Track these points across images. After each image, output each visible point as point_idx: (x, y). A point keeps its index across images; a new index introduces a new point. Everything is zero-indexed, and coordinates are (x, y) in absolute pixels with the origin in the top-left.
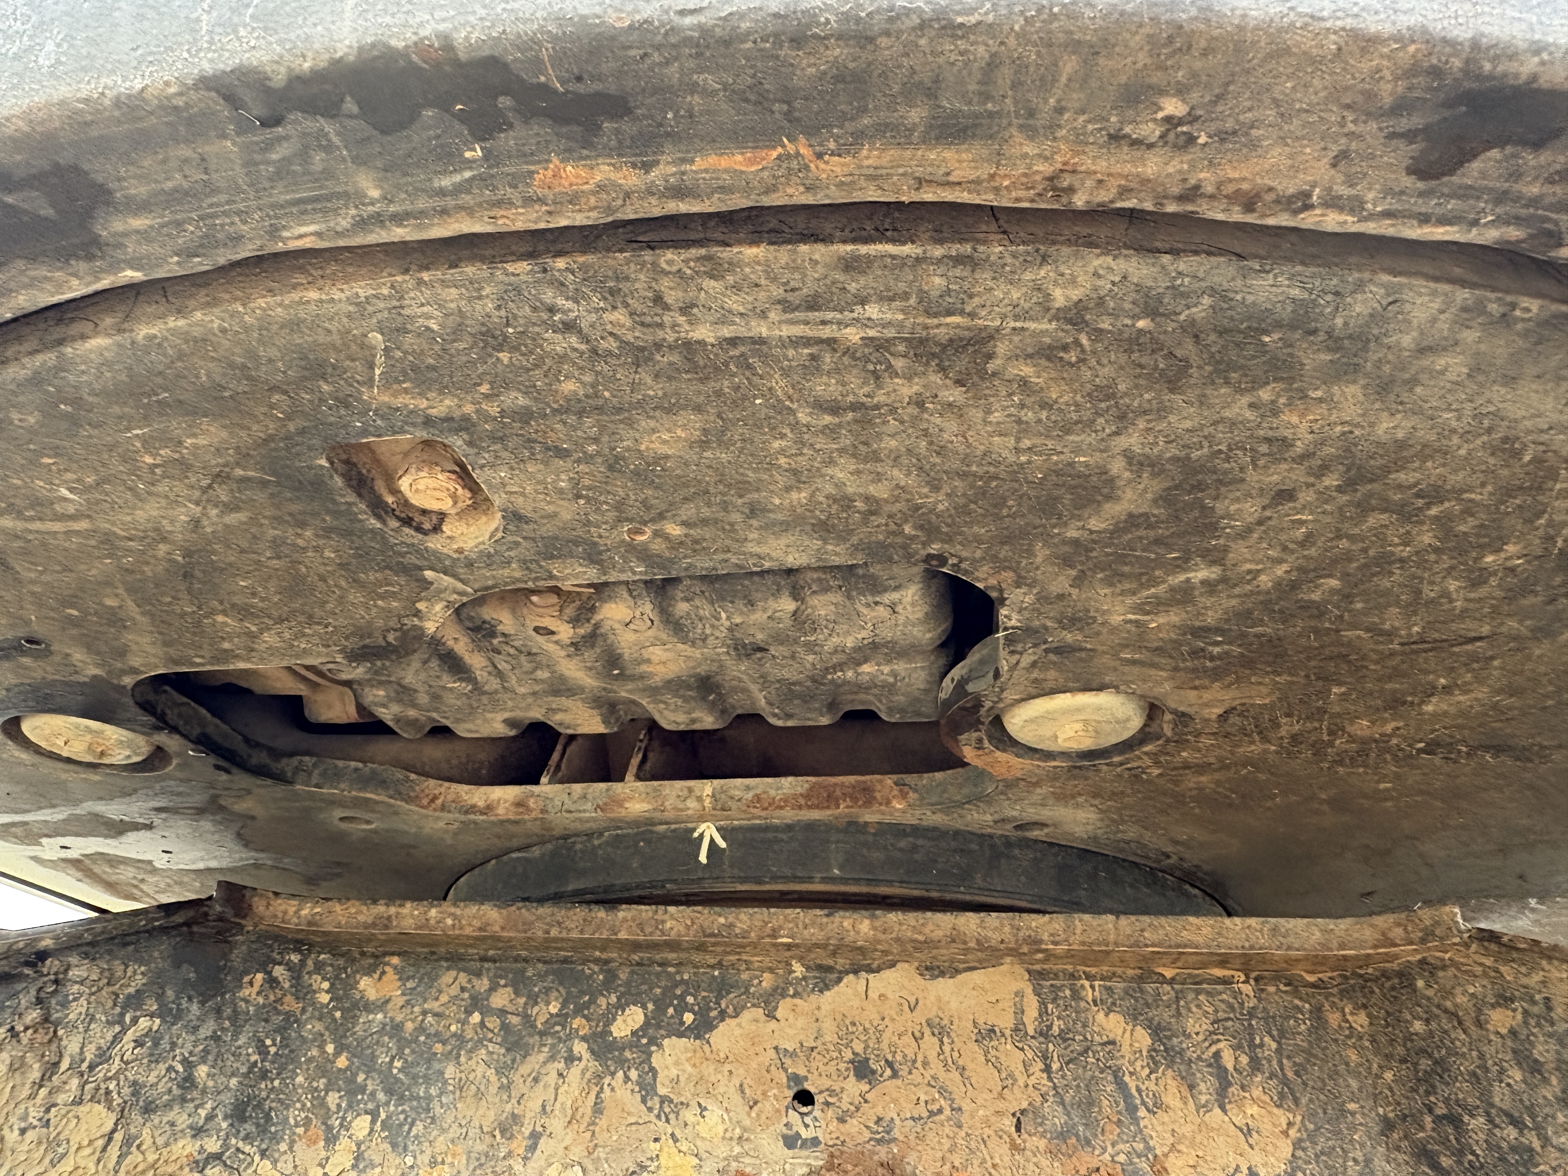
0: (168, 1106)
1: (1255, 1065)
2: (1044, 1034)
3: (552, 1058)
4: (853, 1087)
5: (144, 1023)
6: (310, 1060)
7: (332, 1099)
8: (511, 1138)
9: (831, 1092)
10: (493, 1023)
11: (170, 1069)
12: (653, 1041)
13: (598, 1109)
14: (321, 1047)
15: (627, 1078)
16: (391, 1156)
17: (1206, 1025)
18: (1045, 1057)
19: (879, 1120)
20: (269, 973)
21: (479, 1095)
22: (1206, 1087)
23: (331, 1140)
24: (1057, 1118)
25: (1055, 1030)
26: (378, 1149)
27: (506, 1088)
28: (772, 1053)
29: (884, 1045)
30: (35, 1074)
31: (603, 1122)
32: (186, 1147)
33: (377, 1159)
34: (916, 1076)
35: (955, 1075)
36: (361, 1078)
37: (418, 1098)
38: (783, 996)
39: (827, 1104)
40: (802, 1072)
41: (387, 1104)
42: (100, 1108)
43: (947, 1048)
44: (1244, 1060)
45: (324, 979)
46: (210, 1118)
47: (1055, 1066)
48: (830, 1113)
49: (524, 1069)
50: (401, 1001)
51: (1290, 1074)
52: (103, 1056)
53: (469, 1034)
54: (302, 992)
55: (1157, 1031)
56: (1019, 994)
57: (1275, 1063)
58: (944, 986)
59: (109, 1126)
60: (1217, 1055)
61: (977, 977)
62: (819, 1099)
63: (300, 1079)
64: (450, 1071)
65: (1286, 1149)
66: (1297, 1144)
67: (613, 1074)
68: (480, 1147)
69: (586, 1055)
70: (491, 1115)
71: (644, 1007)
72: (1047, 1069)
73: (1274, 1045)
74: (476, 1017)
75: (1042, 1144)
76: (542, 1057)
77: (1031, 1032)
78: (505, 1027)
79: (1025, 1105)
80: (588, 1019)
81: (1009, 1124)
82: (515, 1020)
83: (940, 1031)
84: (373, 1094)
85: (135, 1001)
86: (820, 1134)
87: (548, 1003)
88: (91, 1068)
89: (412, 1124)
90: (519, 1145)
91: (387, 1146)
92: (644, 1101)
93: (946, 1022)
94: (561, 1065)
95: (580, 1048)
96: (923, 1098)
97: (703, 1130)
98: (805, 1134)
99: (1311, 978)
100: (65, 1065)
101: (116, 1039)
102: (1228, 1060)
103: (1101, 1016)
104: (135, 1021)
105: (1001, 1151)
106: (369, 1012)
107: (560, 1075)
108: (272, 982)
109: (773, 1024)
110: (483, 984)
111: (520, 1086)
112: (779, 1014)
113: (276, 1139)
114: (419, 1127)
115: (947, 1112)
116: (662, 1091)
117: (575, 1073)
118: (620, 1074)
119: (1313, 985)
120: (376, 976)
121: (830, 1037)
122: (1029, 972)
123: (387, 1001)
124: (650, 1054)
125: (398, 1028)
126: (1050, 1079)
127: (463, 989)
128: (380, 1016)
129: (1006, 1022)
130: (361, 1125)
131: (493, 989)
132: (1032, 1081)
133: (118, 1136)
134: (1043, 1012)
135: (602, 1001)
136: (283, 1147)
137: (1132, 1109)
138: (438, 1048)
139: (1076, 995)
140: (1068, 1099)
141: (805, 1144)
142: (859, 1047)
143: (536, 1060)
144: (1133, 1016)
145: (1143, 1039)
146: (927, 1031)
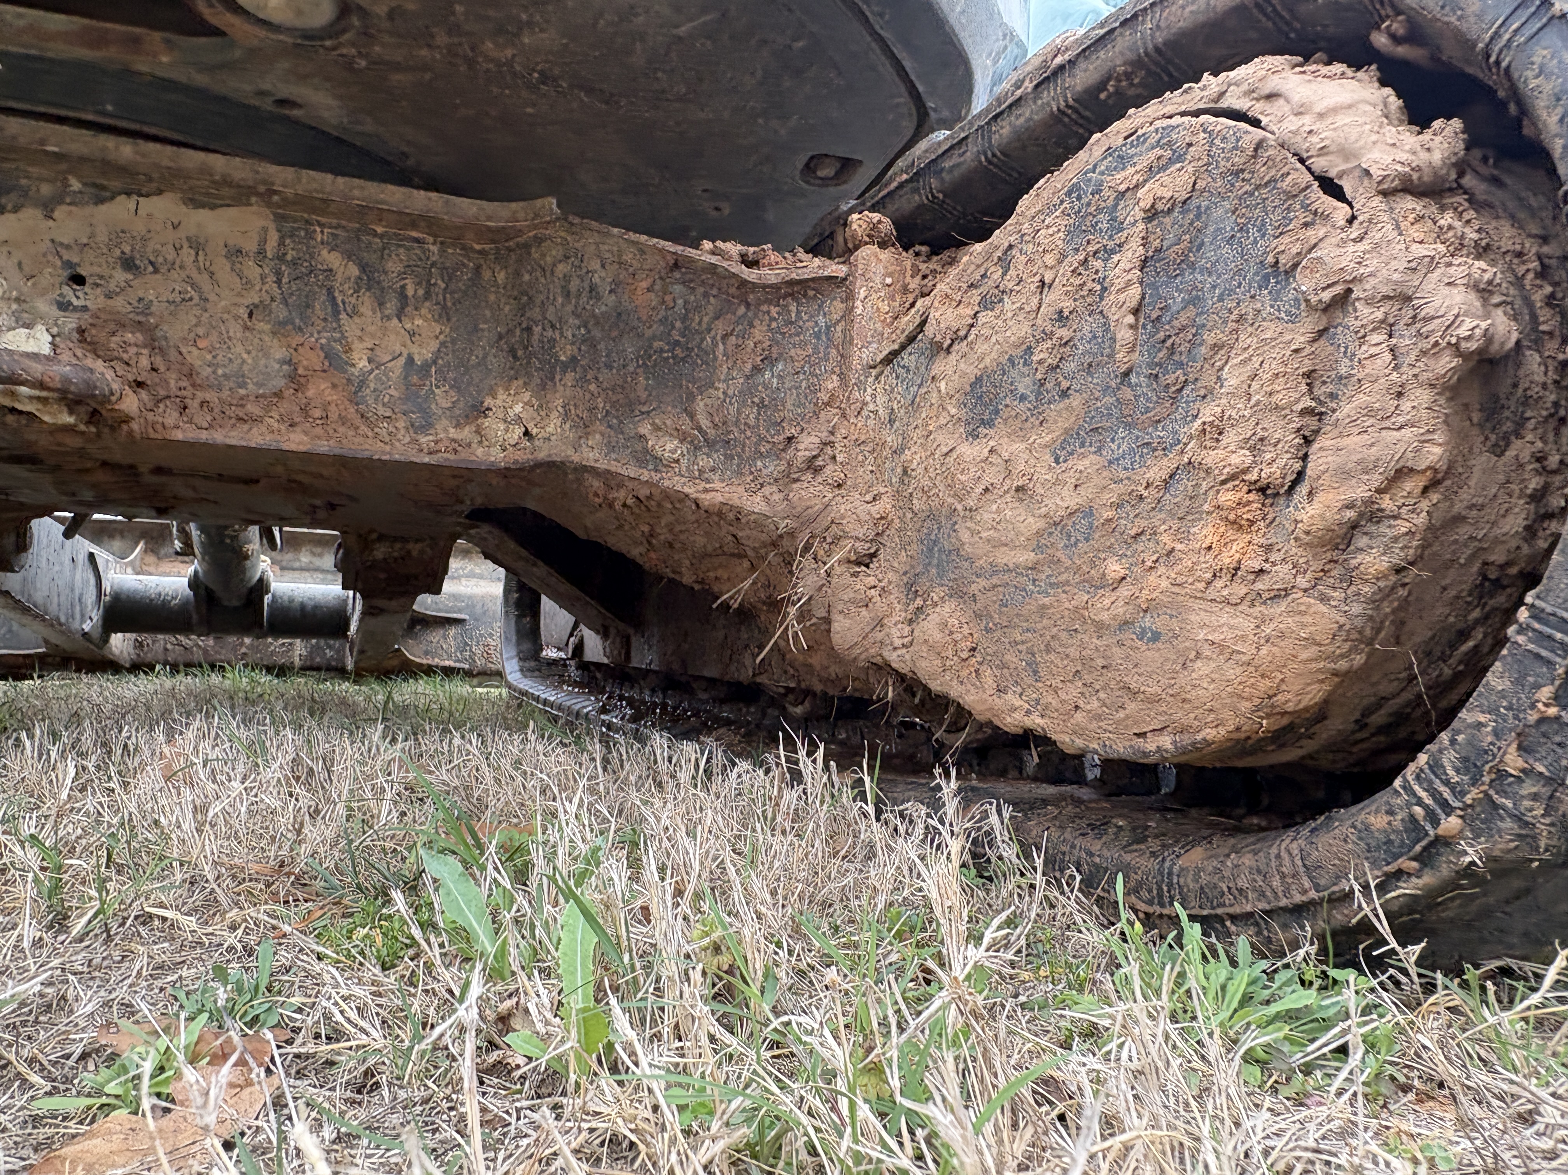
1: (427, 296)
2: (281, 258)
4: (121, 276)
9: (101, 277)
17: (400, 268)
18: (279, 274)
19: (140, 300)
22: (391, 307)
24: (282, 313)
25: (289, 257)
28: (50, 244)
29: (149, 250)
34: (174, 274)
35: (206, 276)
38: (61, 202)
39: (98, 285)
40: (75, 260)
43: (201, 258)
44: (421, 292)
47: (284, 280)
48: (99, 291)
51: (449, 304)
55: (364, 268)
56: (265, 230)
57: (441, 297)
58: (203, 214)
60: (403, 287)
61: (232, 212)
62: (89, 281)
65: (434, 345)
66: (443, 344)
72: (279, 282)
73: (443, 285)
75: (267, 327)
77: (269, 255)
79: (257, 300)
81: (243, 312)
83: (197, 245)
86: (88, 303)
93: (202, 240)
96: (178, 288)
98: (76, 302)
99: (477, 247)
102: (410, 292)
103: (324, 252)
105: (235, 330)
109: (51, 223)
112: (56, 214)
115: (196, 300)
119: (480, 252)
121: (102, 237)
122: (275, 214)
126: (280, 288)
129: (251, 246)
132: (265, 288)
134: (281, 243)
137: (336, 313)
139: (310, 235)
140: (290, 301)
141: (76, 309)
142: (127, 249)
144: (349, 256)
145: (354, 270)
146: (186, 245)
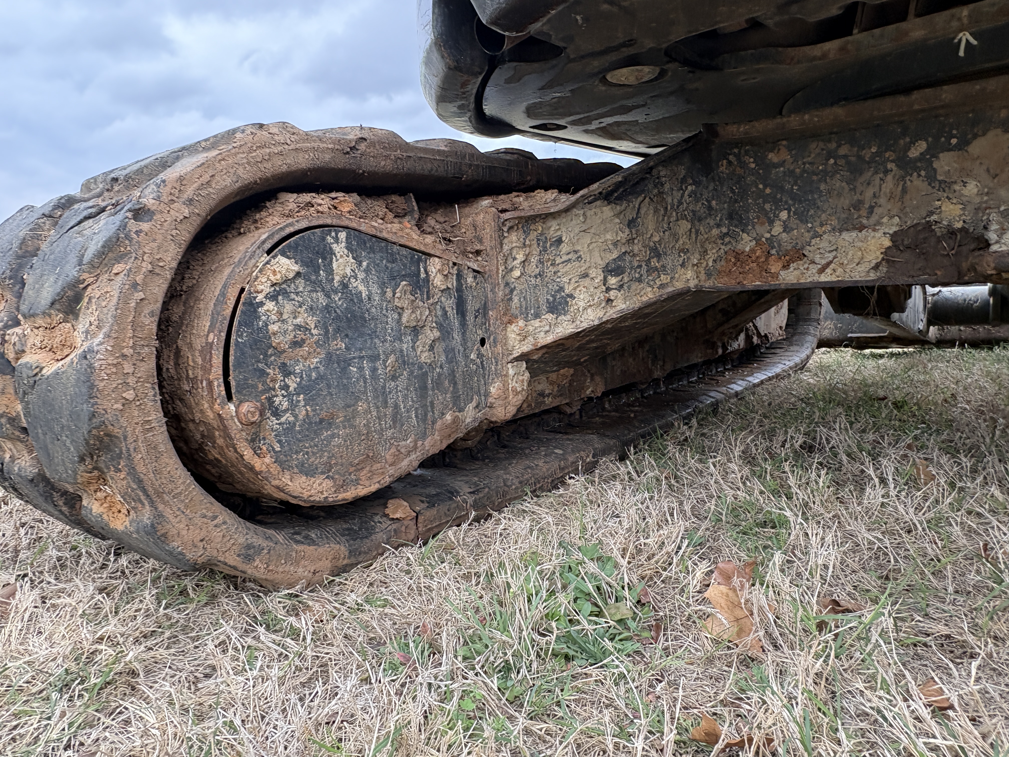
0: (706, 218)
3: (876, 173)
5: (689, 188)
6: (753, 192)
7: (767, 207)
8: (859, 210)
10: (841, 162)
11: (703, 204)
12: (933, 156)
13: (904, 191)
14: (757, 186)
15: (919, 176)
16: (800, 225)
20: (728, 159)
21: (839, 195)
23: (771, 222)
26: (794, 222)
27: (854, 189)
30: (662, 212)
31: (908, 197)
32: (715, 232)
33: (795, 227)
36: (779, 196)
37: (808, 200)
41: (794, 205)
42: (684, 221)
45: (751, 157)
46: (721, 220)
49: (861, 180)
50: (791, 160)
52: (680, 203)
53: (829, 169)
54: (743, 165)
59: (689, 227)
63: (750, 201)
64: (823, 187)
67: (911, 175)
68: (843, 216)
69: (894, 168)
70: (847, 202)
71: (926, 140)
74: (832, 161)
76: (870, 174)
78: (848, 163)
80: (894, 151)
82: (853, 159)
84: (786, 202)
85: (683, 180)
87: (870, 148)
88: (678, 207)
89: (808, 211)
90: (864, 213)
91: (797, 221)
92: (930, 184)
94: (881, 175)
95: (890, 166)
97: (965, 192)
100: (669, 208)
101: (682, 196)
104: (686, 188)
106: (776, 168)
107: (881, 179)
108: (730, 163)
110: (834, 145)
111: (860, 188)
113: (746, 225)
114: (812, 212)
116: (940, 178)
117: (889, 177)
118: (915, 174)
120: (776, 151)
123: (784, 161)
124: (932, 162)
125: (792, 172)
127: (823, 150)
128: (782, 169)
130: (784, 215)
131: (839, 146)
133: (693, 230)
135: (902, 142)
136: (750, 227)
138: (815, 178)
143: (868, 175)
